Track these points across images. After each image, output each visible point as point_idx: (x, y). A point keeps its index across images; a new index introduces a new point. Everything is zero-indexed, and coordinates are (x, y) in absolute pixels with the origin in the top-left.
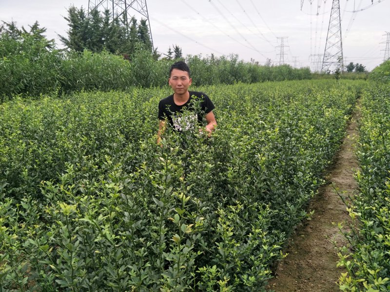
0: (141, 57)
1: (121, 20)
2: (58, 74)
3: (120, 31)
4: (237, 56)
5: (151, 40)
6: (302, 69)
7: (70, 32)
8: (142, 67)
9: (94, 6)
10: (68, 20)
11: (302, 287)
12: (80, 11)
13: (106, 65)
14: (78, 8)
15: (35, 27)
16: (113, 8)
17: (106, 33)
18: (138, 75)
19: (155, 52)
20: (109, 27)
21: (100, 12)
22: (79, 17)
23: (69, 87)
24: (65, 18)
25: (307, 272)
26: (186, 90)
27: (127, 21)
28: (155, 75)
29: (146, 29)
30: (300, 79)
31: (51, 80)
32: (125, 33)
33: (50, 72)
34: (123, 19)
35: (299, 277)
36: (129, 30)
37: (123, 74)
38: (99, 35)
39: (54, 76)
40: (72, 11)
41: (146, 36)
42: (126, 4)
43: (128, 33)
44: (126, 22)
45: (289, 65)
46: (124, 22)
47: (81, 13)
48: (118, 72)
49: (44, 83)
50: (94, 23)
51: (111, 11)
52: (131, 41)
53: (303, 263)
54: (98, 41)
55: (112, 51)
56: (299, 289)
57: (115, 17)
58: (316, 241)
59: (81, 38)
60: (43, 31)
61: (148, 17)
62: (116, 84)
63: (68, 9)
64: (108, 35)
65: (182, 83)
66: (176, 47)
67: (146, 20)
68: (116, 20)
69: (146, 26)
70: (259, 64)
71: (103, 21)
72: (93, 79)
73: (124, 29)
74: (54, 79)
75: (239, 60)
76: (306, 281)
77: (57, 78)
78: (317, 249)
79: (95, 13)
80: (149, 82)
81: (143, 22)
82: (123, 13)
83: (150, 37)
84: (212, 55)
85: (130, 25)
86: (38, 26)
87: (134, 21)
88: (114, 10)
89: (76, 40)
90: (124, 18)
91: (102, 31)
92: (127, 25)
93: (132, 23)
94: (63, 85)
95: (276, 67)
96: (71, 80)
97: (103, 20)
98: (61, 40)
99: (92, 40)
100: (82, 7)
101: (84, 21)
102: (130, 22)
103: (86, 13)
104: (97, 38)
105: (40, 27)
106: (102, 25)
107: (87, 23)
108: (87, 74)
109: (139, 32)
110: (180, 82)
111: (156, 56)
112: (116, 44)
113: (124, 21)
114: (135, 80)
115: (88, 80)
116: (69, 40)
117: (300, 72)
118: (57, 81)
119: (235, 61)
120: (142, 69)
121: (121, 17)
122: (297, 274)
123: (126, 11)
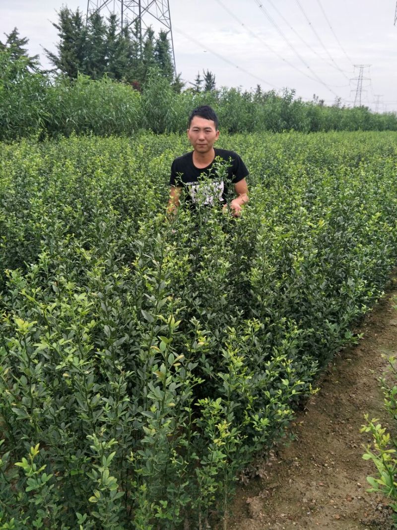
0: (156, 88)
1: (133, 32)
2: (41, 108)
3: (131, 47)
4: (293, 91)
5: (172, 61)
6: (385, 115)
7: (61, 47)
8: (156, 103)
9: (95, 8)
10: (58, 28)
11: (337, 429)
12: (75, 15)
13: (106, 98)
14: (73, 11)
15: (13, 37)
16: (122, 12)
17: (110, 50)
18: (151, 114)
19: (177, 80)
20: (116, 40)
21: (103, 17)
22: (74, 25)
23: (56, 128)
24: (55, 25)
25: (347, 410)
26: (210, 148)
27: (140, 32)
28: (174, 114)
29: (167, 46)
30: (381, 130)
31: (32, 116)
32: (137, 50)
33: (30, 106)
34: (135, 30)
35: (336, 416)
36: (143, 45)
37: (129, 112)
38: (100, 52)
39: (35, 111)
40: (64, 15)
41: (166, 55)
42: (140, 6)
43: (141, 51)
44: (139, 35)
45: (367, 108)
46: (136, 35)
47: (77, 19)
48: (123, 109)
49: (22, 120)
50: (95, 34)
51: (119, 17)
52: (145, 62)
53: (344, 398)
54: (98, 61)
55: (118, 77)
56: (334, 431)
57: (124, 26)
58: (365, 368)
59: (76, 55)
60: (24, 42)
61: (170, 28)
62: (119, 125)
63: (59, 12)
64: (113, 52)
65: (206, 138)
66: (208, 73)
67: (168, 33)
68: (125, 31)
69: (168, 41)
70: (324, 103)
71: (106, 32)
72: (88, 117)
73: (136, 44)
74: (35, 116)
75: (295, 98)
76: (343, 422)
77: (40, 115)
78: (365, 380)
79: (96, 19)
80: (164, 124)
81: (163, 36)
82: (135, 20)
83: (173, 57)
84: (259, 86)
85: (145, 39)
86: (17, 36)
87: (150, 33)
88: (124, 15)
89: (69, 58)
90: (136, 28)
91: (105, 46)
92: (140, 39)
93: (147, 36)
94: (47, 124)
95: (348, 110)
96: (58, 118)
97: (107, 30)
98: (48, 57)
99: (90, 59)
100: (78, 10)
101: (80, 30)
102: (145, 35)
103: (83, 18)
104: (98, 56)
105: (20, 37)
106: (105, 37)
107: (85, 33)
108: (81, 109)
109: (156, 50)
110: (202, 136)
111: (178, 86)
112: (123, 66)
113: (137, 32)
114: (146, 121)
115: (81, 118)
116: (58, 57)
117: (381, 119)
118: (40, 119)
119: (290, 98)
120: (157, 105)
121: (133, 26)
122: (334, 411)
123: (140, 17)
